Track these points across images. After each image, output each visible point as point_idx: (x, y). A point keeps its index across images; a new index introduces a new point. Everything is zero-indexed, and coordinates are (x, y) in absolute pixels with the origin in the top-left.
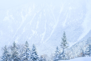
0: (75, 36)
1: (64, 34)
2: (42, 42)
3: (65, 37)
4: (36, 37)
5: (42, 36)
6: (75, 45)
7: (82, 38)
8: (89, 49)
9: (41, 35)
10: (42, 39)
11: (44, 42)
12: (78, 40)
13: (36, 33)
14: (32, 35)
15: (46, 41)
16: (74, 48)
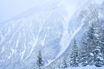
0: (53, 54)
1: (40, 52)
2: (22, 61)
3: (40, 55)
4: (15, 56)
5: (22, 55)
6: (53, 62)
7: (60, 55)
8: (64, 65)
9: (20, 54)
10: (22, 58)
11: (23, 61)
12: (56, 57)
13: (16, 52)
14: (11, 54)
15: (25, 59)
16: (53, 65)
